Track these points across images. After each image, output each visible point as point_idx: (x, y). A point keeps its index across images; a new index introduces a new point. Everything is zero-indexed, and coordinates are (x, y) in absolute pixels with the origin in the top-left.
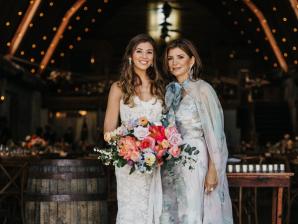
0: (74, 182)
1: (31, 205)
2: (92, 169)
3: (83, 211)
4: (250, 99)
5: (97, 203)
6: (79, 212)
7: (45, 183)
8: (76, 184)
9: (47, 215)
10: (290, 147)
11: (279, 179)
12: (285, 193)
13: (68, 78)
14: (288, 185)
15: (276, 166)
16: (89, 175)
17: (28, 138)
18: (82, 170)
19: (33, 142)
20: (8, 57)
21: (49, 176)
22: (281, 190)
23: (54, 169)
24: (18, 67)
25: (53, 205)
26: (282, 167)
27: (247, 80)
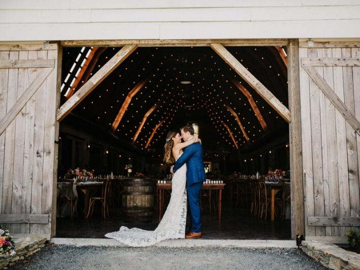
0: (140, 187)
1: (124, 196)
2: (147, 183)
3: (144, 199)
4: (224, 159)
5: (149, 196)
6: (142, 199)
7: (129, 188)
8: (141, 188)
9: (130, 200)
10: (236, 176)
11: (220, 186)
12: (222, 191)
13: (154, 151)
14: (223, 188)
15: (220, 182)
16: (146, 185)
17: (137, 173)
18: (143, 183)
19: (139, 175)
20: (132, 144)
21: (131, 185)
22: (221, 191)
23: (133, 183)
24: (136, 147)
25: (132, 196)
26: (222, 182)
27: (223, 151)
